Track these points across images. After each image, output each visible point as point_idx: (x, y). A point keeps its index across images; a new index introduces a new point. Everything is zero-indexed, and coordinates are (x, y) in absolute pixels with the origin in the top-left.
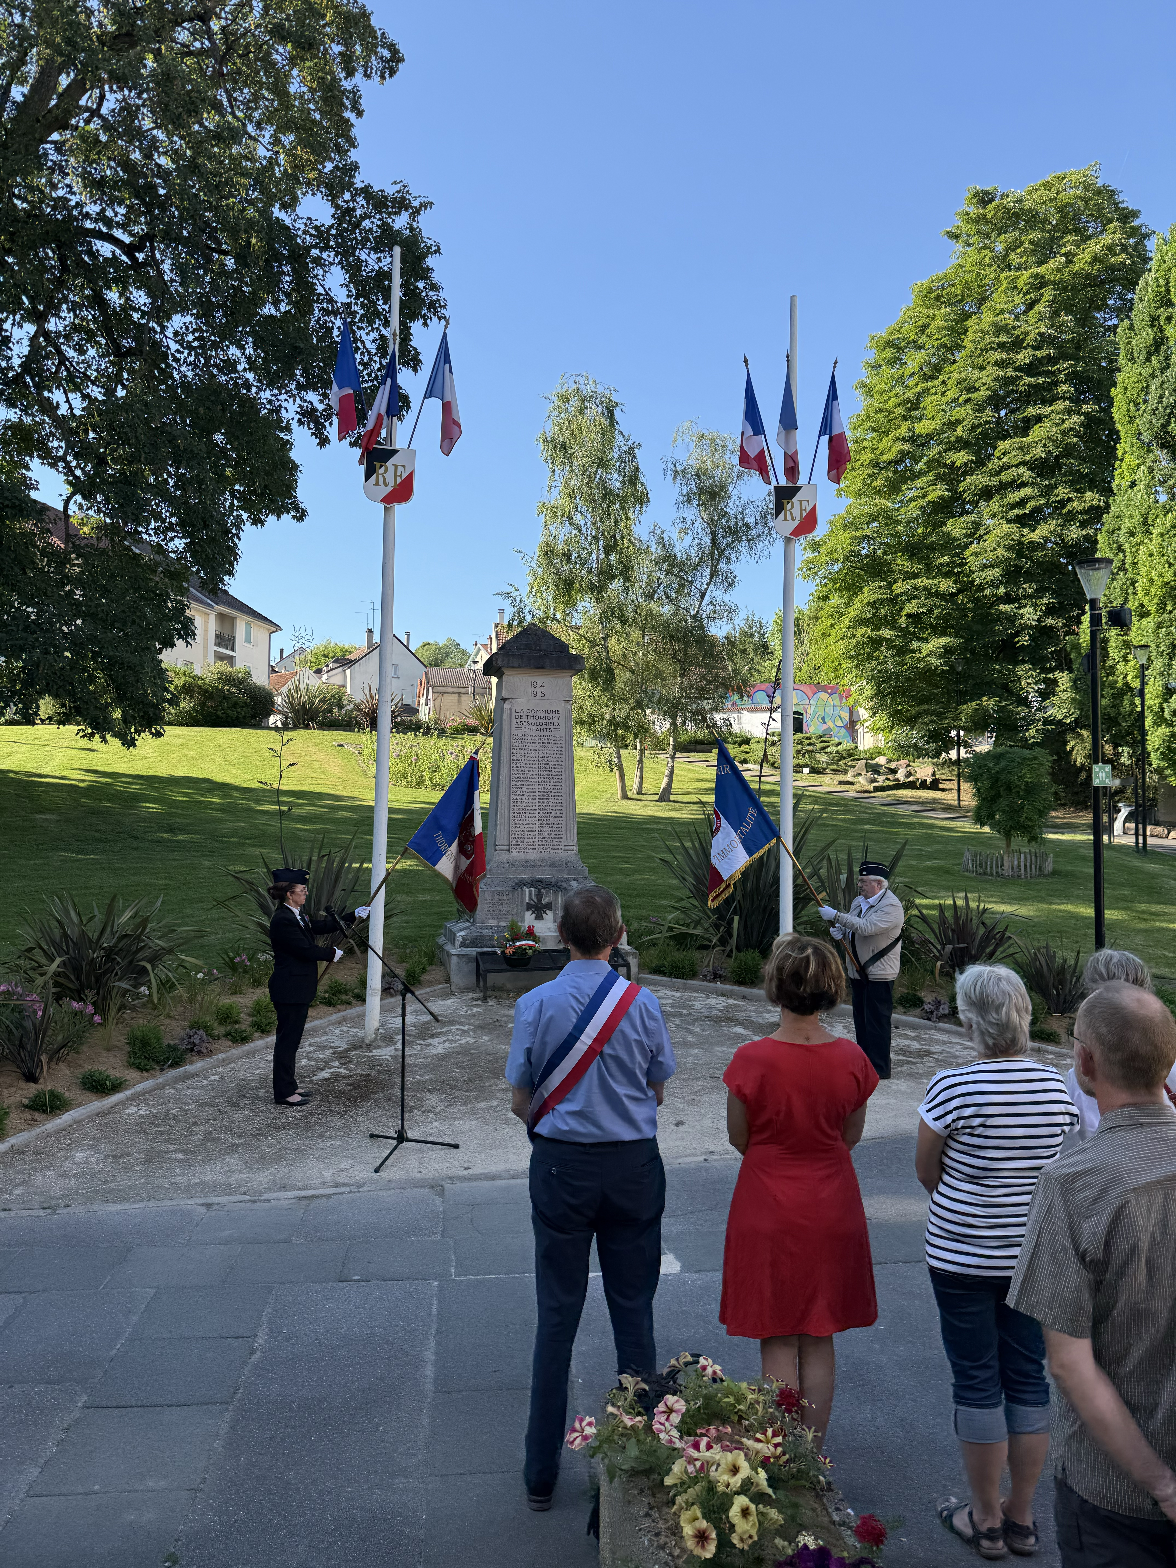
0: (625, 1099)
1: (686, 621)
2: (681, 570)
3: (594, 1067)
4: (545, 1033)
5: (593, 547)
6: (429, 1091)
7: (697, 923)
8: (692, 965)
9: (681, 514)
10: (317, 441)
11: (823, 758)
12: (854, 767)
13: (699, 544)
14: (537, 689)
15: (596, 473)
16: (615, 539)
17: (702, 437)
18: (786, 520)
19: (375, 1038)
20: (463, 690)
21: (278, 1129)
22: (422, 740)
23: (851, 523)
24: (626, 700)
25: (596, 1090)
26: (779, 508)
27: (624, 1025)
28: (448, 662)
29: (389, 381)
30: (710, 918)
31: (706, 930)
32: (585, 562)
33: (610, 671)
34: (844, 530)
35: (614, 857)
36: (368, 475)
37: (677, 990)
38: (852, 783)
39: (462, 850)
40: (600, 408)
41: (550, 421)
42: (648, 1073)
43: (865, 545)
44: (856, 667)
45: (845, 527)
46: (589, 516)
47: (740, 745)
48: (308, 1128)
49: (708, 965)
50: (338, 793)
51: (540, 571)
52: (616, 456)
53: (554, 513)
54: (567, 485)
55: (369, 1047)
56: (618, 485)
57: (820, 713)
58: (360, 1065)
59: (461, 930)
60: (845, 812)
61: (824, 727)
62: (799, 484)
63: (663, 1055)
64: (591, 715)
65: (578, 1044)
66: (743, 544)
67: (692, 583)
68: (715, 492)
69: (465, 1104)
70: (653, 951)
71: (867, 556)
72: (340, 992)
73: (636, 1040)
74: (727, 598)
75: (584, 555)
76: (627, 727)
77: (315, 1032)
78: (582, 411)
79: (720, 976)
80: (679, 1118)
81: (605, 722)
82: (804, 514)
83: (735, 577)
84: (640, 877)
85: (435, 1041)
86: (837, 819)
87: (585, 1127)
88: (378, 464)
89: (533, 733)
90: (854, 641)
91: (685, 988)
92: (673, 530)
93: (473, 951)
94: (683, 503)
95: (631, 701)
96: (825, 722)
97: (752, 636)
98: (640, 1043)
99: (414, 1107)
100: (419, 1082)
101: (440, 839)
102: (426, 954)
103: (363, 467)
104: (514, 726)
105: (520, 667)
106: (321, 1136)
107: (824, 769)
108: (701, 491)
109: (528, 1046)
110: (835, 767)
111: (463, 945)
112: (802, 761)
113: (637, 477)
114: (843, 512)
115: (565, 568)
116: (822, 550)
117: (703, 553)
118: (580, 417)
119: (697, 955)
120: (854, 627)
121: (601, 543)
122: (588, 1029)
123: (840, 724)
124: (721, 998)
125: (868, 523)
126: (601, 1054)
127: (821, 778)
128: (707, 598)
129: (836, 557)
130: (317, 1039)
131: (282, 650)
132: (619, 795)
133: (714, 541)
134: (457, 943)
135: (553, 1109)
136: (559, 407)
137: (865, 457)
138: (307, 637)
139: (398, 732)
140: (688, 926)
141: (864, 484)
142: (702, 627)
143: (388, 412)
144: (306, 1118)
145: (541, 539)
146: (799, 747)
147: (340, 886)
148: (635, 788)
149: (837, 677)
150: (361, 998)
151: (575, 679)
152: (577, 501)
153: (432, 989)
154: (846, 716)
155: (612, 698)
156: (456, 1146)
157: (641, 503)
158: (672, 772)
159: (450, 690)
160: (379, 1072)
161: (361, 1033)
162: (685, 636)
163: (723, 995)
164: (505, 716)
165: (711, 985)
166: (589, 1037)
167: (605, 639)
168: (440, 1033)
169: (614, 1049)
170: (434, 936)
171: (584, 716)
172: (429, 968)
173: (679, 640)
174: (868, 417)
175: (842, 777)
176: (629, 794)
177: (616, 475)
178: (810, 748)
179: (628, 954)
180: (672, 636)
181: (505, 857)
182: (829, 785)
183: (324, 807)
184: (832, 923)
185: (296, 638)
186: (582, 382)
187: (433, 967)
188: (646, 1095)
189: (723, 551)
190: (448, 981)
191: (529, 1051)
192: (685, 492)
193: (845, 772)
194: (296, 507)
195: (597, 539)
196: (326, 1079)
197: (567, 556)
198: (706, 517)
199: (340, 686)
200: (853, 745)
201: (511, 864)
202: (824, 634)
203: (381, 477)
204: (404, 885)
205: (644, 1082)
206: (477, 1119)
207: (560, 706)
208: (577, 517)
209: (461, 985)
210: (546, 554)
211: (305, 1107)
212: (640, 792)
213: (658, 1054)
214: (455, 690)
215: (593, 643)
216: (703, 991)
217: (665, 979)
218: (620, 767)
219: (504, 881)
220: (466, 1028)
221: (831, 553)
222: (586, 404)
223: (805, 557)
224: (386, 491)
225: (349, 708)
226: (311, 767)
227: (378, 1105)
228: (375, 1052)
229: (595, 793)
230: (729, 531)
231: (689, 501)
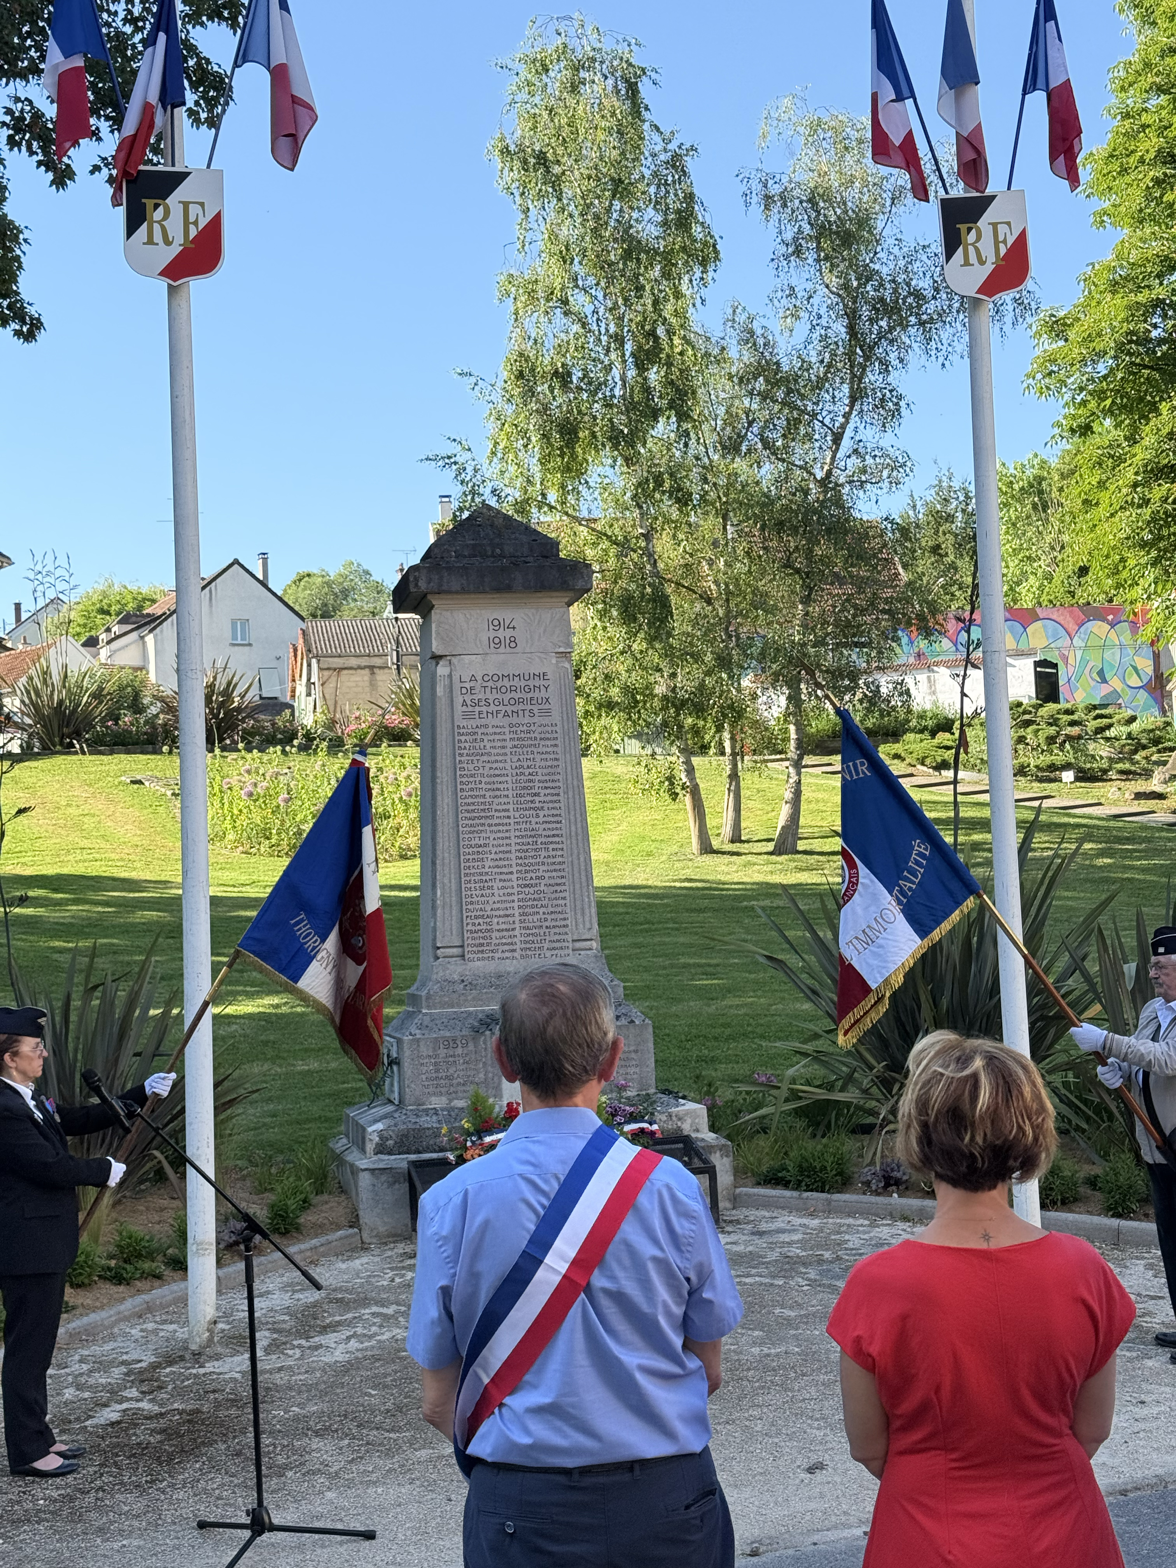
0: (640, 1377)
1: (806, 492)
2: (789, 391)
3: (575, 1313)
4: (476, 1254)
5: (613, 356)
6: (317, 1433)
7: (849, 1080)
8: (840, 1162)
9: (783, 280)
10: (50, 176)
11: (1101, 750)
12: (1165, 763)
13: (824, 338)
14: (501, 634)
15: (608, 210)
16: (656, 338)
17: (816, 126)
18: (967, 263)
19: (210, 1340)
20: (377, 661)
21: (16, 1523)
22: (297, 761)
23: (1126, 279)
24: (697, 657)
25: (582, 1360)
26: (952, 242)
27: (629, 1229)
28: (349, 609)
29: (162, 37)
30: (871, 1068)
31: (866, 1091)
32: (598, 388)
33: (661, 602)
34: (1114, 293)
35: (686, 966)
36: (132, 227)
37: (812, 1215)
38: (1161, 796)
39: (347, 948)
40: (610, 82)
41: (513, 114)
42: (685, 1324)
43: (1156, 320)
44: (1155, 563)
45: (1114, 286)
46: (600, 296)
47: (933, 734)
48: (76, 1517)
49: (872, 1163)
50: (134, 875)
51: (510, 409)
52: (647, 173)
53: (531, 294)
54: (553, 237)
55: (198, 1357)
56: (655, 231)
57: (1095, 663)
58: (180, 1393)
59: (376, 1121)
60: (1148, 854)
61: (1105, 690)
62: (989, 191)
63: (714, 1288)
64: (626, 690)
65: (540, 1274)
66: (912, 331)
67: (814, 415)
68: (848, 233)
69: (388, 1454)
70: (763, 1142)
71: (1161, 341)
72: (139, 1256)
73: (655, 1259)
74: (888, 439)
75: (597, 374)
76: (700, 710)
77: (88, 1336)
78: (574, 88)
79: (898, 1183)
80: (814, 1458)
81: (656, 703)
82: (1003, 251)
83: (900, 397)
84: (737, 1001)
85: (329, 1339)
86: (1132, 868)
87: (565, 1436)
88: (149, 203)
89: (499, 721)
90: (1147, 512)
91: (830, 1210)
92: (770, 313)
93: (401, 1161)
94: (787, 257)
95: (708, 658)
96: (1104, 681)
97: (950, 518)
98: (663, 1264)
99: (286, 1467)
100: (297, 1419)
101: (303, 928)
102: (310, 1173)
103: (121, 210)
104: (459, 709)
105: (464, 591)
106: (101, 1530)
107: (1105, 771)
108: (822, 231)
109: (444, 1282)
110: (1127, 766)
111: (381, 1149)
112: (1059, 758)
113: (691, 213)
114: (1109, 257)
115: (560, 400)
116: (1072, 334)
117: (833, 354)
118: (571, 101)
119: (849, 1145)
120: (1146, 484)
121: (629, 347)
122: (558, 1243)
123: (1135, 681)
124: (901, 1225)
125: (1160, 276)
126: (588, 1289)
127: (1098, 790)
128: (846, 444)
129: (1100, 347)
130: (96, 1349)
131: (18, 606)
132: (695, 844)
133: (852, 330)
134: (370, 1147)
135: (501, 1405)
136: (529, 84)
137: (1147, 145)
138: (59, 572)
139: (249, 750)
140: (829, 1087)
141: (1149, 198)
142: (838, 502)
143: (163, 98)
144: (72, 1499)
145: (510, 346)
146: (1052, 730)
147: (130, 1047)
148: (727, 831)
149: (1119, 586)
150: (180, 1265)
151: (575, 610)
152: (576, 267)
153: (323, 1239)
154: (1147, 666)
155: (669, 653)
156: (370, 1536)
157: (704, 263)
158: (797, 793)
159: (354, 662)
160: (218, 1405)
161: (182, 1333)
162: (806, 522)
163: (905, 1219)
164: (440, 691)
165: (880, 1199)
166: (563, 1258)
167: (647, 537)
168: (339, 1323)
169: (613, 1278)
170: (325, 1139)
171: (615, 692)
172: (315, 1199)
173: (795, 530)
174: (1148, 65)
175: (1141, 786)
176: (715, 844)
177: (650, 212)
178: (1075, 731)
179: (711, 1148)
180: (781, 524)
181: (455, 970)
182: (1115, 803)
183: (107, 904)
184: (1100, 1057)
185: (38, 576)
186: (572, 32)
187: (325, 1197)
188: (681, 1365)
189: (871, 348)
190: (354, 1222)
191: (446, 1292)
192: (789, 236)
193: (1147, 774)
194: (19, 313)
195: (619, 340)
196: (112, 1424)
197: (563, 377)
198: (834, 282)
199: (136, 669)
200: (1160, 721)
201: (468, 984)
202: (1086, 502)
203: (156, 227)
204: (266, 1043)
205: (677, 1341)
206: (412, 1481)
207: (549, 665)
208: (579, 301)
209: (382, 1229)
210: (520, 375)
211: (70, 1478)
212: (736, 838)
213: (701, 1286)
214: (364, 662)
215: (624, 546)
216: (864, 1213)
217: (787, 1193)
218: (695, 793)
219: (456, 1017)
220: (390, 1311)
221: (1089, 339)
222: (583, 74)
223: (1038, 352)
224: (168, 254)
225: (154, 710)
226: (78, 827)
227: (215, 1466)
228: (209, 1367)
229: (646, 846)
230: (882, 307)
231: (798, 252)
